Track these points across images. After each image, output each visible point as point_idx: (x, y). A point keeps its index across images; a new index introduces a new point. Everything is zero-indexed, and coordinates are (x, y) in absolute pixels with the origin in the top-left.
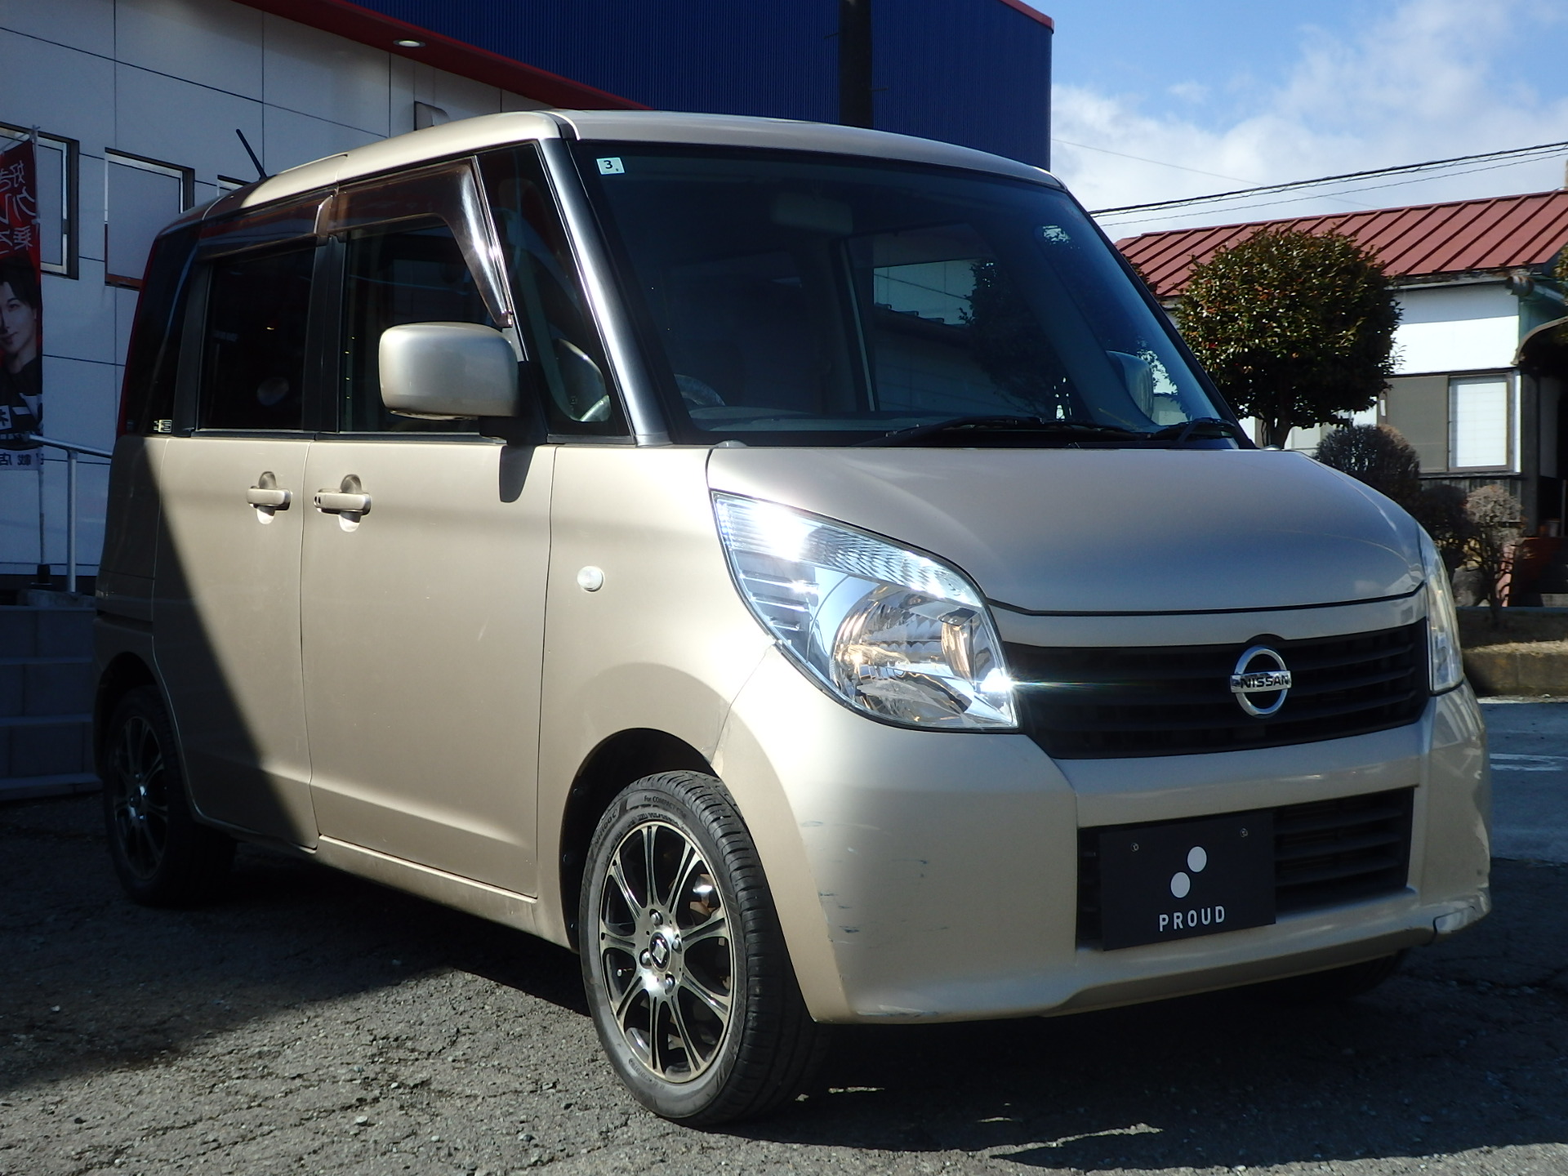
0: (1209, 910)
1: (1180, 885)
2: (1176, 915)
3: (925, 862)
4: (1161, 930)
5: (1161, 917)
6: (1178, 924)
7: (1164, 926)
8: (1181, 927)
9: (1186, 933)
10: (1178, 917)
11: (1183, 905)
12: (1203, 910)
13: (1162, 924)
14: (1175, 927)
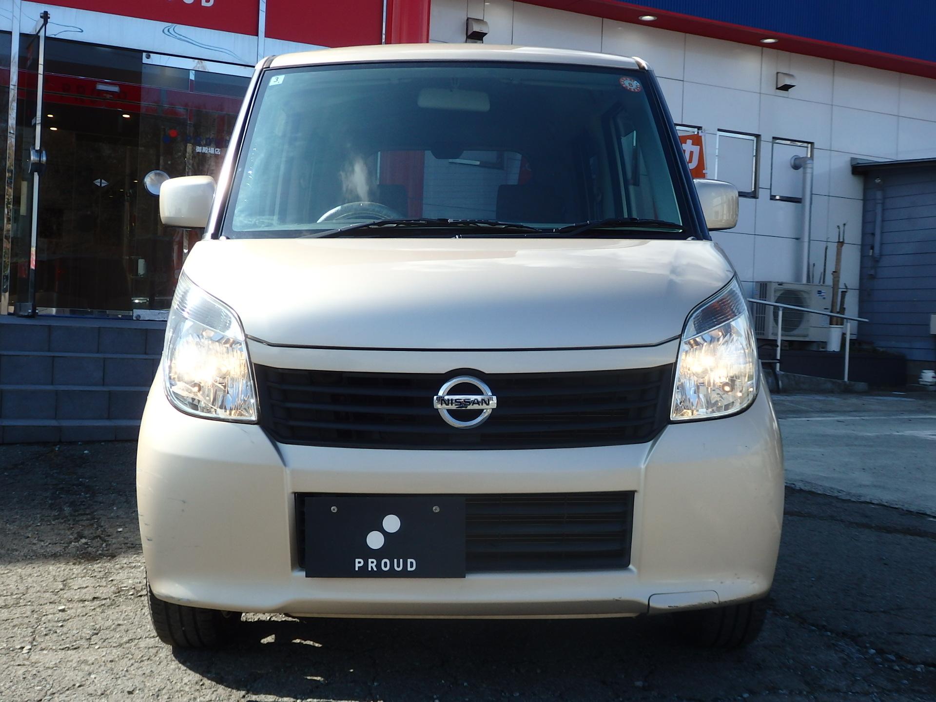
0: (401, 560)
1: (375, 540)
2: (370, 560)
3: (184, 502)
4: (357, 569)
5: (357, 560)
6: (372, 567)
7: (359, 567)
8: (375, 569)
9: (379, 574)
10: (372, 562)
11: (378, 554)
12: (395, 560)
13: (357, 565)
14: (370, 569)
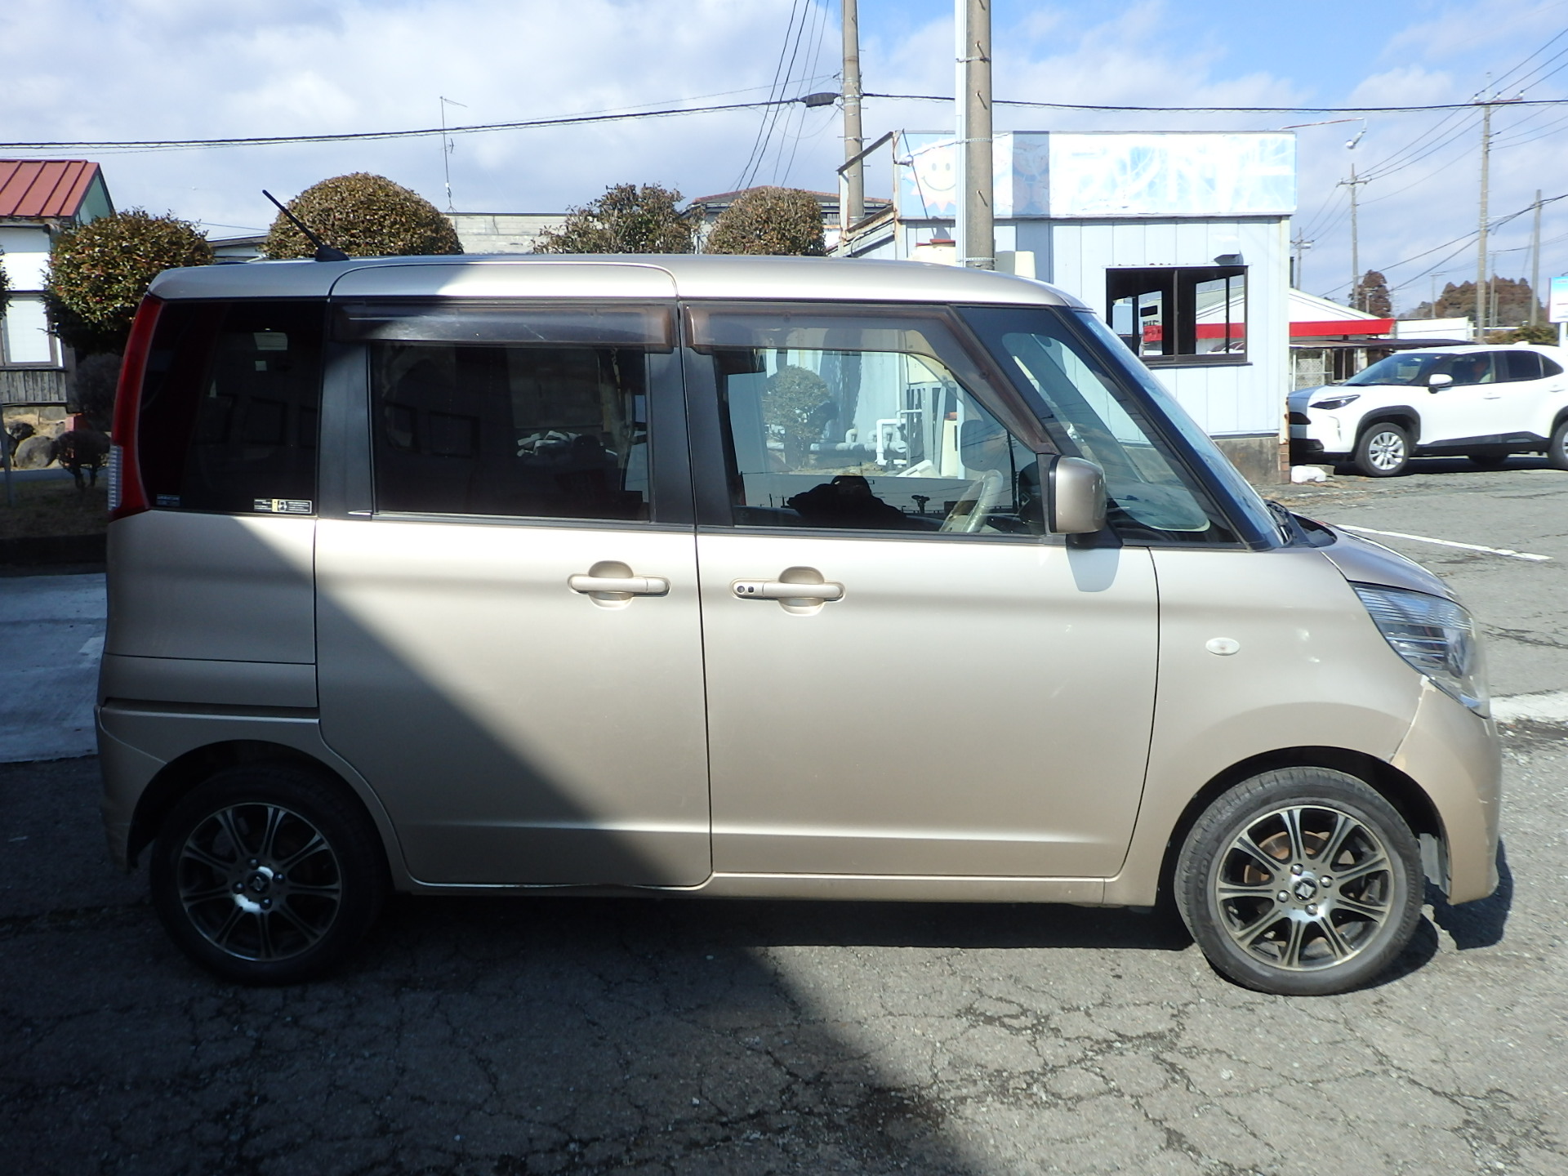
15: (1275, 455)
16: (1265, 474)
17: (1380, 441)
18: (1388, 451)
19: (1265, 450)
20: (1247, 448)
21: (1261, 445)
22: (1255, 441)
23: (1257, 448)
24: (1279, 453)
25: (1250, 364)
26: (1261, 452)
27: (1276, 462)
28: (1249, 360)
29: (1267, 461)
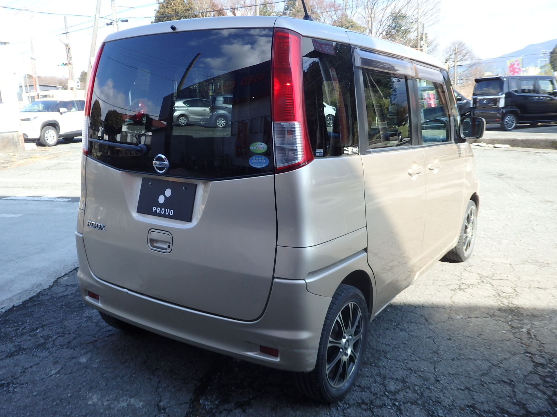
15: (18, 139)
16: (16, 148)
17: (48, 133)
18: (51, 136)
19: (15, 138)
20: (8, 137)
21: (13, 136)
22: (10, 135)
23: (12, 137)
24: (20, 139)
25: (3, 103)
26: (13, 139)
27: (19, 142)
28: (3, 102)
29: (16, 142)
